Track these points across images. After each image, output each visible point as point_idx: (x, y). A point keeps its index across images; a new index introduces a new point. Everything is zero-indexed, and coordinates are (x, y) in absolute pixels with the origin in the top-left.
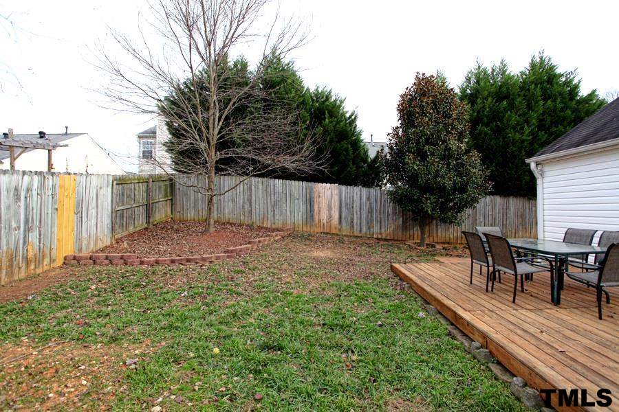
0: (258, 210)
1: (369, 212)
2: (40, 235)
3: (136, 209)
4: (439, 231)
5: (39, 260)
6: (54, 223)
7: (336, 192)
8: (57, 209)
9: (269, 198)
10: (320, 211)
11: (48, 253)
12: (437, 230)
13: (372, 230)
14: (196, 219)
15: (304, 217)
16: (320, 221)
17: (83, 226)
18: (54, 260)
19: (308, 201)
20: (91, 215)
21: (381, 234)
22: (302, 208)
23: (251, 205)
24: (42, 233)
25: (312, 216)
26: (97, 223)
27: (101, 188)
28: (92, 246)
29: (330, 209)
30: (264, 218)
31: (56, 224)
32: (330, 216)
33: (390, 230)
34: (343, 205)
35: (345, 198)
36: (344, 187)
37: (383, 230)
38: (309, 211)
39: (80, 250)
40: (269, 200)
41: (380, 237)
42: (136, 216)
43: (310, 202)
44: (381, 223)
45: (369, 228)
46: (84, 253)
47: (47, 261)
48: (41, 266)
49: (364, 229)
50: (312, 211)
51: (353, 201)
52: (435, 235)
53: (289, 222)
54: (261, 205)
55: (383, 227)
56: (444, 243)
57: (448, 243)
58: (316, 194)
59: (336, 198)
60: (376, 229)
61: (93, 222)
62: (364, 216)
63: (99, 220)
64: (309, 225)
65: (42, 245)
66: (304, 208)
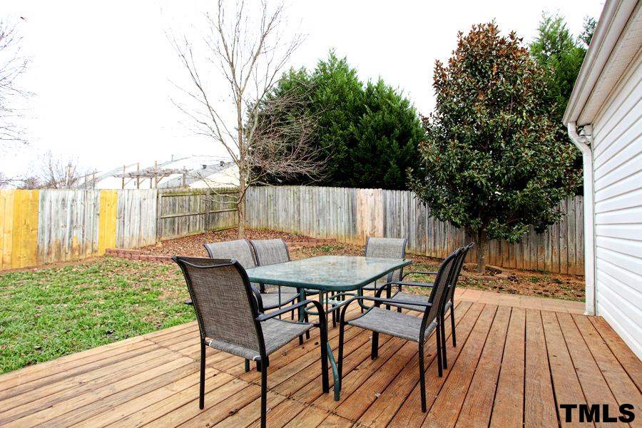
0: (305, 221)
1: (419, 223)
2: (83, 232)
3: (192, 217)
4: (526, 252)
5: (82, 250)
6: (96, 225)
7: (380, 198)
8: (98, 215)
9: (314, 207)
10: (362, 220)
11: (91, 245)
12: (522, 251)
13: (423, 246)
14: (259, 228)
15: (347, 228)
16: (363, 232)
17: (125, 228)
18: (96, 251)
19: (350, 210)
20: (134, 221)
21: (435, 251)
22: (345, 217)
23: (299, 214)
24: (85, 231)
25: (355, 227)
26: (140, 227)
27: (145, 199)
28: (134, 244)
29: (373, 219)
30: (310, 228)
31: (98, 225)
32: (374, 227)
33: (448, 247)
34: (388, 215)
35: (390, 205)
36: (389, 192)
37: (438, 247)
38: (351, 220)
39: (122, 246)
40: (314, 209)
41: (433, 255)
42: (191, 223)
43: (353, 211)
44: (435, 238)
45: (419, 244)
46: (126, 248)
47: (89, 251)
48: (84, 254)
49: (413, 244)
50: (354, 221)
51: (400, 209)
52: (518, 259)
53: (332, 233)
54: (308, 214)
55: (437, 243)
56: (534, 271)
57: (541, 272)
58: (358, 202)
59: (380, 206)
60: (430, 245)
61: (137, 225)
62: (413, 228)
63: (142, 224)
64: (351, 238)
65: (85, 240)
66: (347, 217)
